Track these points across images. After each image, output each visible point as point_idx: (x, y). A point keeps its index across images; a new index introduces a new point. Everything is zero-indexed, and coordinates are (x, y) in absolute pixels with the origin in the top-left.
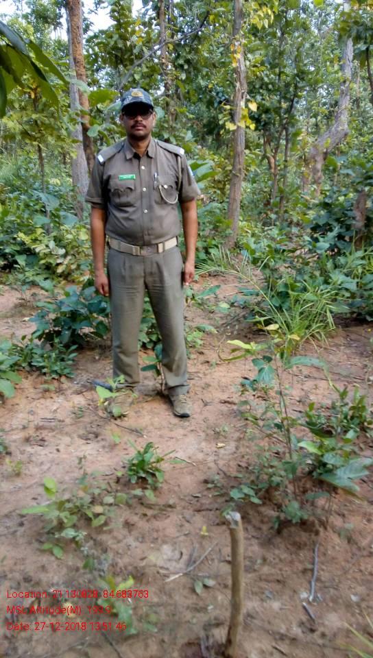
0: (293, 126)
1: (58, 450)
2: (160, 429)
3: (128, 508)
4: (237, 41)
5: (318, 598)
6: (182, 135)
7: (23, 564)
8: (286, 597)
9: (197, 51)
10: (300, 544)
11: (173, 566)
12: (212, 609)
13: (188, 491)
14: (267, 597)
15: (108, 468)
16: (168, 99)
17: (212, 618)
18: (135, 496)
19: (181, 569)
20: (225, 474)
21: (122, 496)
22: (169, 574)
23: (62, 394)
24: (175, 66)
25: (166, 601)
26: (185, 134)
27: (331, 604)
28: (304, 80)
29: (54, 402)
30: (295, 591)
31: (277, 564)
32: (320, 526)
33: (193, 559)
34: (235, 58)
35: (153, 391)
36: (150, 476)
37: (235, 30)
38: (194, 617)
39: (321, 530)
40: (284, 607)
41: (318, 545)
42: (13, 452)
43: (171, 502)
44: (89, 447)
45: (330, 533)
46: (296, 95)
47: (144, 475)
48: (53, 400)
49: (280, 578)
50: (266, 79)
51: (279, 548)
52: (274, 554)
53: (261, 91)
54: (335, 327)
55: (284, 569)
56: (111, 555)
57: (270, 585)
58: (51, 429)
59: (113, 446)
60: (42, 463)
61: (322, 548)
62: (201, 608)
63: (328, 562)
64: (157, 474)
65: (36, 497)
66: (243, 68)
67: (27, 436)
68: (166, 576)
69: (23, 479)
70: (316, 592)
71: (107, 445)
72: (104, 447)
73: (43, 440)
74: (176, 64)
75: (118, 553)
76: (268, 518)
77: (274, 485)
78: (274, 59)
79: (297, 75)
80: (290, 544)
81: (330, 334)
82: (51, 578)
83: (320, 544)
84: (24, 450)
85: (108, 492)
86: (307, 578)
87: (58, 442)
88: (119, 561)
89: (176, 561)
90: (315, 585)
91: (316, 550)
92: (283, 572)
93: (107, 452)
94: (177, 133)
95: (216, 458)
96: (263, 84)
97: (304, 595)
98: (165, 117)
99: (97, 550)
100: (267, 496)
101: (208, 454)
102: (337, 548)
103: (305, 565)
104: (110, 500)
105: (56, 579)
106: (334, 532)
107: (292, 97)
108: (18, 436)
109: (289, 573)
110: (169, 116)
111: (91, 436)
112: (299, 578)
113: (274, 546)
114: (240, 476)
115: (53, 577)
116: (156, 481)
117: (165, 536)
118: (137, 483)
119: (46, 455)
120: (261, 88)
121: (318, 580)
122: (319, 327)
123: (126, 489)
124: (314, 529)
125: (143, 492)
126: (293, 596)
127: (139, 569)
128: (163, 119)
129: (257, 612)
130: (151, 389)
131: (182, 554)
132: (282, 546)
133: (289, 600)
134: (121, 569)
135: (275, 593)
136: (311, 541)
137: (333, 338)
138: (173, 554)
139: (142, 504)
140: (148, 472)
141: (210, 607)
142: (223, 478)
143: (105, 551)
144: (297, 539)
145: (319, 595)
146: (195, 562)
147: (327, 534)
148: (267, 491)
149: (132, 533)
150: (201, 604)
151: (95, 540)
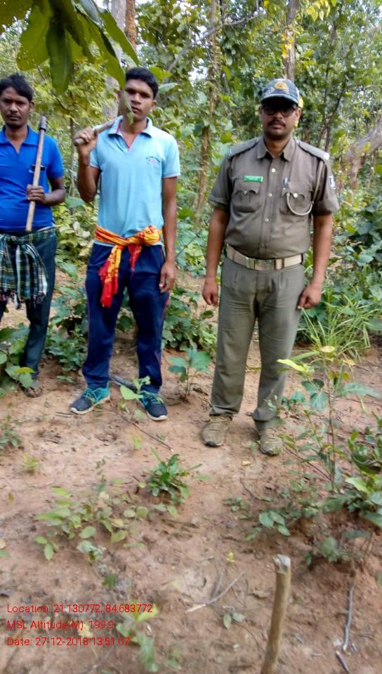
0: (336, 126)
1: (74, 450)
2: (182, 437)
3: (148, 523)
4: (290, 31)
5: (352, 647)
6: (223, 124)
7: (34, 575)
8: (318, 643)
9: (245, 37)
10: (333, 584)
11: (195, 593)
12: (237, 648)
13: (211, 510)
14: (298, 640)
15: (127, 475)
16: (211, 84)
17: (239, 659)
18: (156, 511)
19: (204, 598)
20: (252, 495)
21: (143, 509)
22: (192, 603)
23: (79, 387)
24: (222, 50)
25: (188, 633)
26: (226, 123)
27: (366, 657)
28: (353, 80)
29: (71, 395)
30: (327, 637)
31: (308, 604)
32: (356, 568)
33: (218, 589)
34: (285, 48)
35: (176, 394)
36: (173, 489)
37: (288, 19)
38: (218, 655)
39: (357, 571)
40: (315, 654)
41: (353, 588)
42: (26, 448)
43: (194, 521)
44: (107, 449)
45: (367, 576)
46: (342, 94)
47: (166, 489)
48: (70, 393)
49: (311, 620)
50: (311, 74)
51: (310, 587)
52: (305, 592)
53: (304, 85)
54: (370, 346)
55: (316, 611)
56: (129, 574)
57: (301, 627)
58: (67, 425)
59: (132, 452)
60: (57, 462)
61: (357, 592)
62: (227, 646)
63: (363, 608)
64: (181, 489)
65: (50, 499)
66: (292, 60)
67: (42, 430)
68: (190, 605)
69: (36, 478)
70: (350, 640)
71: (126, 449)
72: (122, 451)
73: (58, 436)
74: (223, 48)
75: (137, 573)
76: (299, 551)
77: (307, 515)
78: (323, 53)
79: (347, 73)
80: (323, 583)
81: (363, 353)
82: (64, 594)
83: (356, 587)
84: (38, 446)
85: (127, 502)
86: (341, 623)
87: (74, 440)
88: (139, 582)
89: (198, 588)
90: (350, 632)
91: (351, 593)
92: (315, 614)
93: (125, 457)
94: (218, 122)
95: (242, 476)
96: (307, 79)
97: (338, 643)
98: (207, 103)
99: (115, 568)
100: (298, 526)
101: (233, 471)
102: (374, 593)
103: (339, 609)
104: (130, 513)
105: (69, 596)
106: (371, 575)
107: (339, 97)
108: (31, 429)
109: (322, 615)
110: (211, 103)
111: (109, 437)
112: (332, 622)
113: (305, 584)
114: (268, 499)
115: (66, 593)
116: (179, 497)
117: (188, 559)
118: (159, 496)
119: (62, 453)
120: (305, 82)
121: (353, 627)
122: (353, 344)
123: (146, 501)
124: (349, 570)
125: (166, 507)
126: (326, 642)
127: (159, 593)
128: (205, 105)
129: (287, 657)
130: (173, 392)
131: (205, 581)
132: (314, 584)
133: (321, 646)
134: (140, 591)
135: (306, 637)
136: (346, 583)
137: (366, 356)
138: (195, 580)
139: (164, 521)
140: (170, 486)
141: (236, 646)
142: (249, 500)
143: (124, 568)
144: (331, 579)
145: (353, 645)
146: (220, 592)
147: (363, 576)
148: (299, 522)
149: (152, 551)
150: (226, 641)
151: (112, 556)
